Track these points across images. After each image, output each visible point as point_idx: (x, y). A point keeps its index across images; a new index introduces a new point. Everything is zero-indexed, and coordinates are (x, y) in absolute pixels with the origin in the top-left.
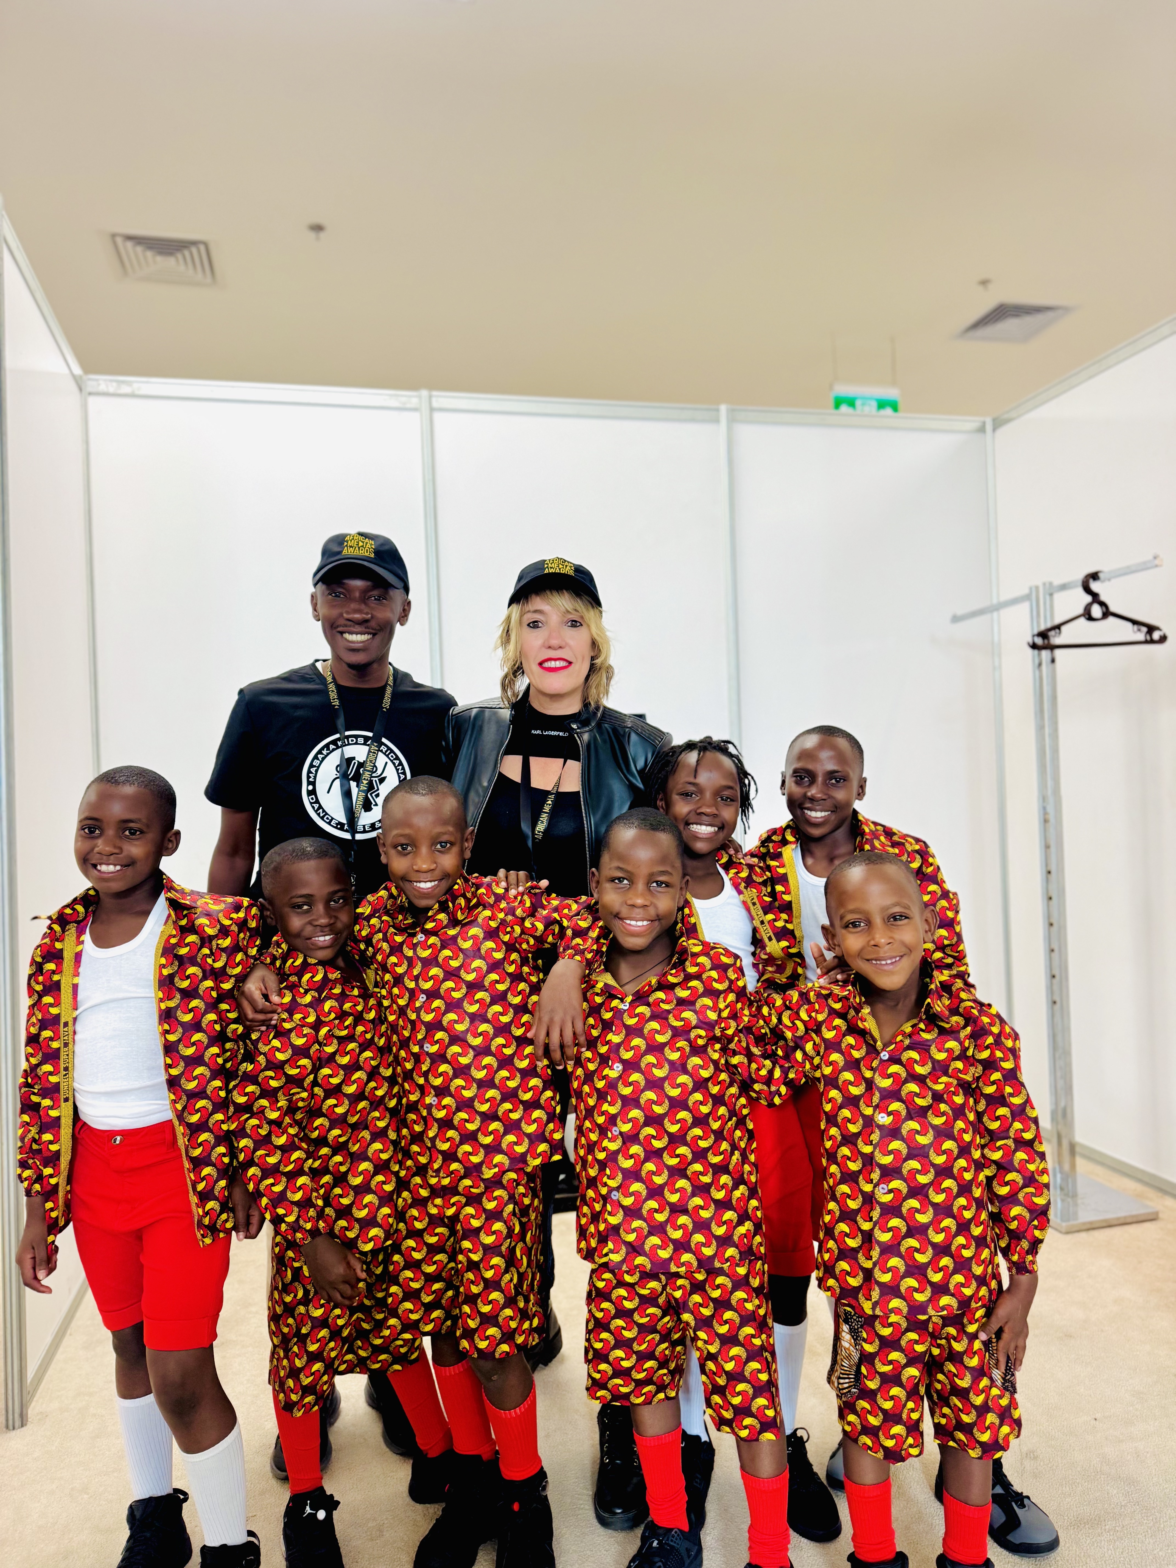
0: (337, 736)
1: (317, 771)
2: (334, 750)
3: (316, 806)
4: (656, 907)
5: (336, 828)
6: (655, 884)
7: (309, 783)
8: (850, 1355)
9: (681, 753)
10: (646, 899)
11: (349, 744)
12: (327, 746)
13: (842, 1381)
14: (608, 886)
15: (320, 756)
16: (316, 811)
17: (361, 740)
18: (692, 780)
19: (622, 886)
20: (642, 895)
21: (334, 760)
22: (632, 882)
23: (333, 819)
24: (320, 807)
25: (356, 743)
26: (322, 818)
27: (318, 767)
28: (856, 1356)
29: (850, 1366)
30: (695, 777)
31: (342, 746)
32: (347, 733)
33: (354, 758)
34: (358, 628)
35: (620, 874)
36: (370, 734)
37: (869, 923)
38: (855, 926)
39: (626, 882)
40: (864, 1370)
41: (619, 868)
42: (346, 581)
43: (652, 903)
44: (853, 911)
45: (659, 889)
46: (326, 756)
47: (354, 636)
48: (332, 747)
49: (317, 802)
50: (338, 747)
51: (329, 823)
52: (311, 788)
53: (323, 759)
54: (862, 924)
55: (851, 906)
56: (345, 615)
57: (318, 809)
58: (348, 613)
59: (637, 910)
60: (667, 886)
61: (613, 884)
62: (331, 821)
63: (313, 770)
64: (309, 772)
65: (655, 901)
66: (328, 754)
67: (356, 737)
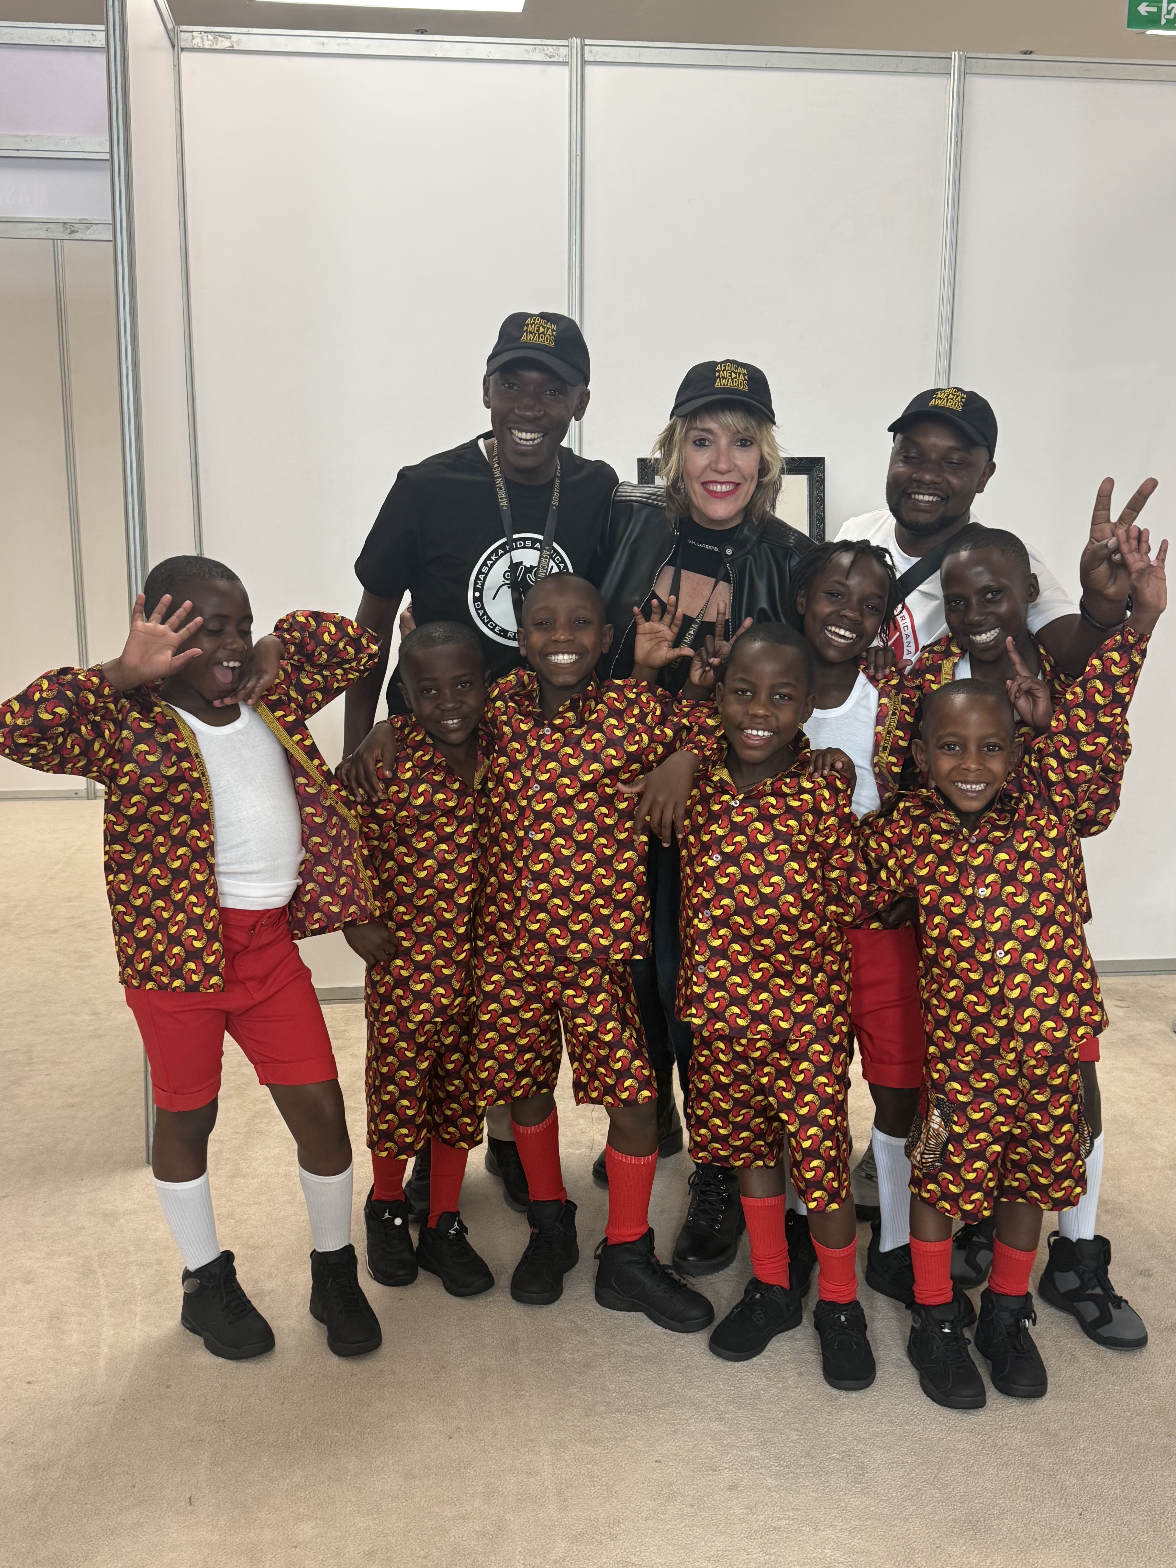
0: (504, 540)
1: (485, 578)
2: (502, 555)
3: (481, 612)
4: (777, 719)
5: (499, 635)
6: (778, 697)
7: (476, 589)
8: (938, 1135)
9: (835, 551)
10: (767, 710)
11: (517, 548)
12: (495, 551)
13: (926, 1156)
14: (731, 698)
15: (489, 563)
16: (480, 618)
17: (529, 544)
18: (843, 580)
19: (745, 697)
20: (764, 706)
21: (502, 566)
22: (755, 694)
23: (496, 625)
24: (485, 613)
25: (524, 547)
26: (486, 624)
27: (487, 574)
28: (944, 1135)
29: (937, 1145)
30: (847, 578)
31: (510, 551)
32: (515, 536)
33: (521, 563)
34: (528, 426)
35: (744, 686)
36: (541, 537)
37: (964, 748)
38: (950, 749)
39: (749, 693)
40: (951, 1148)
41: (743, 680)
42: (522, 373)
43: (773, 714)
44: (953, 735)
45: (783, 702)
46: (495, 562)
47: (524, 434)
48: (500, 552)
49: (483, 608)
50: (506, 552)
51: (492, 630)
52: (477, 594)
53: (492, 565)
54: (957, 748)
55: (951, 729)
56: (516, 411)
57: (483, 615)
58: (519, 408)
59: (759, 721)
60: (790, 699)
61: (736, 695)
62: (495, 627)
63: (481, 577)
64: (477, 578)
65: (776, 712)
66: (497, 560)
67: (524, 539)
